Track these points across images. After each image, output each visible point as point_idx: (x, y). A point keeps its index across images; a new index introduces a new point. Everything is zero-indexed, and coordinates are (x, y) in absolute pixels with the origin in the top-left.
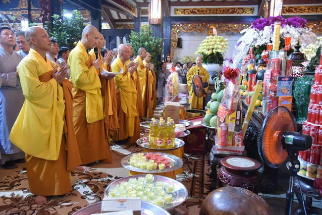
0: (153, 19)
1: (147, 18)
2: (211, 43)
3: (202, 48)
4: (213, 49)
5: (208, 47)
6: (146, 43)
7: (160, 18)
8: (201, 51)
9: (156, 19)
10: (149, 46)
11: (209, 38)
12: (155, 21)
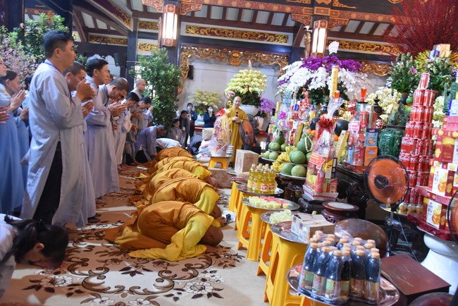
0: (167, 40)
1: (157, 34)
2: (246, 79)
3: (236, 84)
4: (249, 87)
5: (243, 84)
6: (163, 73)
7: (175, 38)
8: (234, 88)
9: (170, 40)
10: (166, 77)
11: (244, 72)
12: (168, 42)
